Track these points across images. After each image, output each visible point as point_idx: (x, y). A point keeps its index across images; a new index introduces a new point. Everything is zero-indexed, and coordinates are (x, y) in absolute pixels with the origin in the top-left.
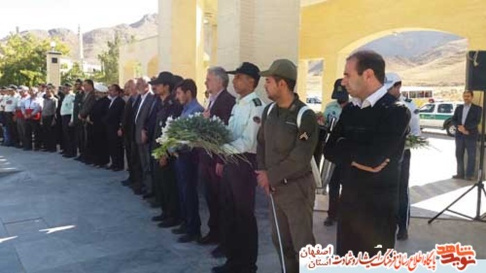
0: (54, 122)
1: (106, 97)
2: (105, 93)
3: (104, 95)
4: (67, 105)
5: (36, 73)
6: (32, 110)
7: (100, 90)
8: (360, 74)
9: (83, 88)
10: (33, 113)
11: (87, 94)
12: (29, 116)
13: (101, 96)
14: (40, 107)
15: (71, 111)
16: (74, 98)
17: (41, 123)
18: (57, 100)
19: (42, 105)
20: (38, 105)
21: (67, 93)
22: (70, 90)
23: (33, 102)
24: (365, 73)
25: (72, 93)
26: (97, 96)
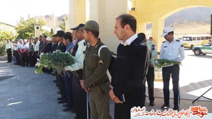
0: (33, 55)
1: (51, 43)
2: (51, 41)
3: (50, 42)
4: (37, 46)
5: (32, 34)
6: (24, 49)
7: (49, 40)
8: (123, 27)
9: (43, 39)
10: (25, 51)
11: (44, 41)
12: (23, 52)
13: (49, 43)
14: (27, 48)
15: (38, 50)
16: (39, 44)
17: (28, 55)
18: (34, 45)
19: (28, 47)
20: (27, 47)
21: (37, 42)
22: (38, 40)
23: (25, 46)
24: (125, 27)
25: (39, 42)
26: (47, 43)
